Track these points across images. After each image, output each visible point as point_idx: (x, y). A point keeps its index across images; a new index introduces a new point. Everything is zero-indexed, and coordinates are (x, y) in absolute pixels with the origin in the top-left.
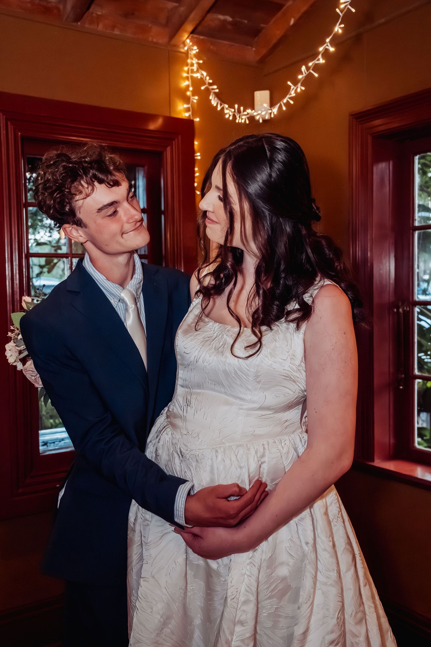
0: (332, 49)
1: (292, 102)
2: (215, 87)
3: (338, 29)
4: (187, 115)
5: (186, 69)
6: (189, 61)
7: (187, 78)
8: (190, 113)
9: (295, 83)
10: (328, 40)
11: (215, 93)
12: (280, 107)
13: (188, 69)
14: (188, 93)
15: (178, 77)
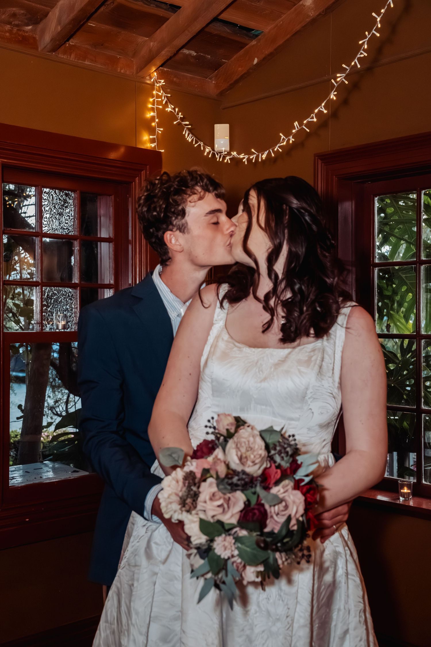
0: (325, 111)
1: (280, 150)
2: (187, 123)
3: (333, 96)
4: (153, 145)
5: (151, 100)
6: (154, 92)
7: (153, 109)
8: (155, 144)
9: (287, 135)
10: (323, 104)
11: (188, 129)
12: (269, 153)
13: (154, 100)
14: (153, 124)
15: (143, 108)
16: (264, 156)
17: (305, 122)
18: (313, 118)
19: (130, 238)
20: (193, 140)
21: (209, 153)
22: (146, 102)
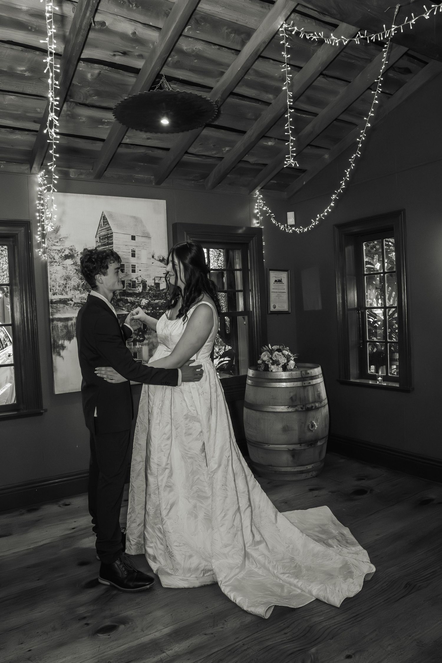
0: (330, 210)
1: (313, 227)
2: (273, 214)
3: (332, 204)
4: (258, 225)
5: (257, 204)
6: (258, 201)
7: (257, 209)
8: (259, 224)
9: (315, 220)
10: (328, 208)
11: (273, 217)
12: (308, 229)
14: (258, 215)
15: (253, 208)
16: (306, 230)
17: (322, 215)
18: (325, 213)
19: (249, 268)
20: (275, 223)
21: (283, 228)
22: (255, 205)
